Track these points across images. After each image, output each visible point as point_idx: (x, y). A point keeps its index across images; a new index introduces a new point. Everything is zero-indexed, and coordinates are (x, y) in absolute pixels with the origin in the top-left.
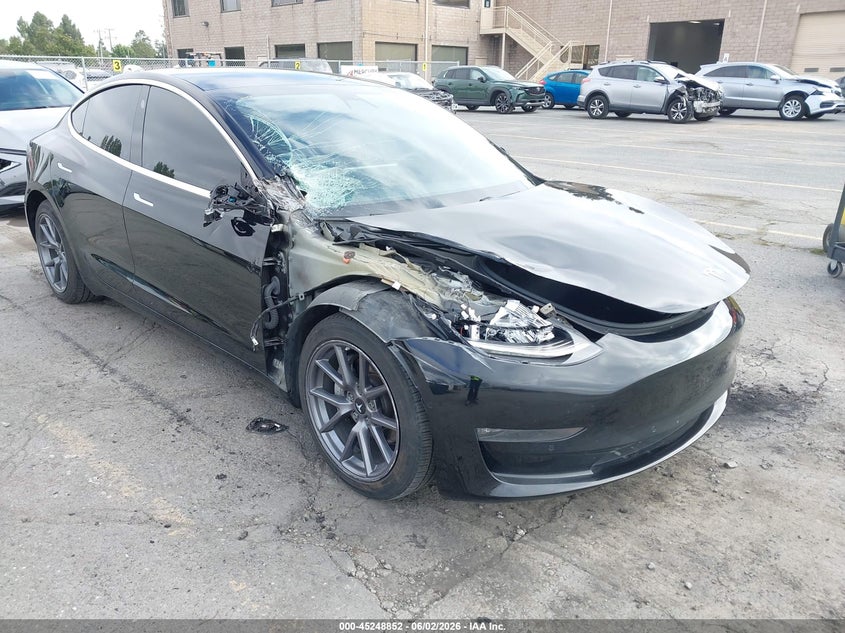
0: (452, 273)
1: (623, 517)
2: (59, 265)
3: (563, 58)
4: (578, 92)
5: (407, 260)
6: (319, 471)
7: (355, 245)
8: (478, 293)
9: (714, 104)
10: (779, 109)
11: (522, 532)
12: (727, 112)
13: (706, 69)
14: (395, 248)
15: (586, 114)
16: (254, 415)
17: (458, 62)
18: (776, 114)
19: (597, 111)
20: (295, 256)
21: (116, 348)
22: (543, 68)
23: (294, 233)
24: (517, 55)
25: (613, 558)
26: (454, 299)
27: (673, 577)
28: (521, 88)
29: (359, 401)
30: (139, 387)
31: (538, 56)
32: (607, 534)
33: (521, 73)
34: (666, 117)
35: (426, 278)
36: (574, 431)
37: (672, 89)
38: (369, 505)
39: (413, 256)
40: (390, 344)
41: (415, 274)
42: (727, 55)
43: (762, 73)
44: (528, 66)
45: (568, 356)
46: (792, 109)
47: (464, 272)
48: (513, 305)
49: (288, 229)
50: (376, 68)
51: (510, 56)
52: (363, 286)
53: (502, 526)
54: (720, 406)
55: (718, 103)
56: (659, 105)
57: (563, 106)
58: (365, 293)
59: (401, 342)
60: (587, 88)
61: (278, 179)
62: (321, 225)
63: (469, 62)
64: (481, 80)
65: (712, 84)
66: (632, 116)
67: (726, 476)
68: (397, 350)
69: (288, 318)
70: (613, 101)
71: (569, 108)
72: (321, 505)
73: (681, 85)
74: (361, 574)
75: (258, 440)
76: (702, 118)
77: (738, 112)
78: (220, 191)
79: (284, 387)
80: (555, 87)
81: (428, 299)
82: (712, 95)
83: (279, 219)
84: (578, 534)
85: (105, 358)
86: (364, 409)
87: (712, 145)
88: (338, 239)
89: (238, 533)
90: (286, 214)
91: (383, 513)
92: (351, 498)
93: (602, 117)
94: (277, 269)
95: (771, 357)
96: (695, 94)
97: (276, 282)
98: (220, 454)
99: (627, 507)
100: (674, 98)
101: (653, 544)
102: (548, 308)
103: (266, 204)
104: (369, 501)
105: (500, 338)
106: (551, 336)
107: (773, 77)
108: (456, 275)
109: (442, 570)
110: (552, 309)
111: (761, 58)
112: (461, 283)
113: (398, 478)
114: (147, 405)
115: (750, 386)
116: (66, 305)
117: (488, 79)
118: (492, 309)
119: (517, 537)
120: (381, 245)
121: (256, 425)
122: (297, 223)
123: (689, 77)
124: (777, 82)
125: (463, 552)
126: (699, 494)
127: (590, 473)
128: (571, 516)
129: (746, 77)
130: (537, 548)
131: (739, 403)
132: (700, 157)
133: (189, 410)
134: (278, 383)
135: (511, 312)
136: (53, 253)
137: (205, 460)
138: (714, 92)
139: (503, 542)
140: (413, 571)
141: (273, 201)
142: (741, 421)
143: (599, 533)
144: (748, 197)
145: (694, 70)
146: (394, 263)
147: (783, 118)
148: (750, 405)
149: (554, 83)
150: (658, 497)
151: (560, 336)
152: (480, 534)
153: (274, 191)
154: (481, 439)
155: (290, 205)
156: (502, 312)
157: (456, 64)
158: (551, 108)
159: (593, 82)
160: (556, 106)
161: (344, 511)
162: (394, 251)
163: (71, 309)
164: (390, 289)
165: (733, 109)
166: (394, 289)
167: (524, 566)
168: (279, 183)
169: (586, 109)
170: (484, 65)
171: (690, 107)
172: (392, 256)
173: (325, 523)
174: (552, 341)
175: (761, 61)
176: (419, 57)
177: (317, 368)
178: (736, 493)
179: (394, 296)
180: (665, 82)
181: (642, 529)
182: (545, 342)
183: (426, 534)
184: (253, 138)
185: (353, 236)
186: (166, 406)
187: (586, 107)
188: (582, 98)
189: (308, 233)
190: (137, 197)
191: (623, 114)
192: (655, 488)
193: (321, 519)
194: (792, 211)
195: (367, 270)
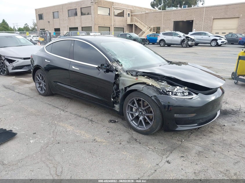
0: (162, 81)
1: (205, 136)
2: (42, 86)
3: (150, 31)
4: (157, 40)
5: (150, 79)
6: (130, 130)
7: (137, 76)
8: (169, 85)
9: (193, 42)
10: (210, 43)
11: (184, 140)
12: (196, 44)
13: (190, 33)
14: (147, 76)
15: (159, 45)
16: (109, 119)
17: (122, 32)
18: (210, 45)
19: (162, 45)
20: (121, 79)
21: (64, 106)
22: (145, 33)
23: (121, 74)
24: (138, 30)
25: (206, 144)
26: (164, 87)
27: (220, 147)
28: (141, 39)
29: (140, 112)
30: (76, 115)
31: (143, 30)
32: (203, 140)
33: (139, 34)
34: (181, 46)
35: (156, 82)
36: (194, 115)
37: (182, 39)
38: (146, 137)
39: (152, 78)
40: (152, 97)
41: (153, 82)
42: (194, 30)
43: (205, 34)
44: (141, 33)
45: (192, 98)
46: (214, 44)
47: (165, 81)
48: (178, 87)
49: (119, 73)
50: (100, 34)
51: (135, 30)
52: (142, 85)
53: (179, 139)
54: (219, 113)
55: (194, 42)
56: (179, 43)
57: (152, 44)
58: (143, 86)
59: (155, 96)
60: (159, 39)
61: (115, 62)
62: (127, 72)
63: (124, 32)
64: (130, 37)
65: (192, 37)
66: (172, 46)
67: (225, 128)
68: (154, 98)
69: (118, 94)
70: (167, 42)
71: (153, 44)
72: (135, 137)
73: (184, 38)
74: (151, 150)
75: (112, 125)
76: (191, 46)
77: (199, 45)
78: (102, 65)
79: (118, 110)
80: (149, 38)
81: (158, 87)
82: (193, 40)
83: (117, 71)
84: (196, 140)
85: (63, 108)
86: (142, 113)
87: (195, 53)
88: (132, 75)
89: (119, 143)
90: (119, 70)
91: (150, 138)
92: (141, 136)
93: (164, 46)
94: (116, 83)
95: (226, 103)
96: (188, 40)
97: (115, 86)
98: (105, 127)
99: (205, 134)
100: (183, 41)
101: (213, 141)
102: (186, 88)
103: (113, 68)
104: (146, 136)
105: (175, 95)
106: (188, 94)
107: (208, 35)
108: (163, 82)
109: (169, 148)
110: (187, 88)
111: (204, 30)
112: (164, 83)
113: (154, 127)
114: (80, 118)
115: (224, 109)
116: (44, 97)
117: (131, 36)
118: (173, 89)
119: (183, 141)
120: (144, 76)
121: (111, 121)
122: (122, 72)
123: (186, 35)
124: (209, 36)
125: (172, 145)
126: (220, 131)
127: (197, 124)
128: (193, 137)
129: (201, 35)
130: (188, 143)
131: (222, 113)
132: (194, 56)
133: (92, 119)
134: (116, 110)
135: (178, 89)
136: (40, 83)
137: (102, 129)
138: (193, 39)
139: (180, 142)
140: (162, 149)
141: (115, 67)
142: (224, 116)
143: (201, 140)
144: (209, 66)
145: (187, 34)
146: (148, 80)
147: (211, 46)
148: (225, 113)
149: (149, 37)
150: (211, 132)
151: (190, 94)
152: (174, 141)
153: (115, 65)
154: (175, 117)
155: (119, 68)
156: (176, 89)
157: (122, 33)
158: (149, 44)
159: (161, 37)
160: (150, 44)
161: (141, 138)
162: (147, 77)
163: (46, 98)
164: (149, 85)
165: (198, 44)
166: (150, 85)
167: (187, 147)
168: (116, 63)
169: (159, 44)
170: (129, 32)
171: (187, 43)
172: (147, 78)
173: (137, 141)
174: (188, 95)
175: (204, 31)
176: (110, 31)
177: (129, 105)
178: (228, 131)
179: (150, 87)
180: (180, 37)
181: (210, 138)
182: (186, 95)
183: (162, 142)
184: (107, 52)
185: (136, 74)
186: (86, 118)
187: (159, 43)
188: (158, 41)
189: (125, 74)
190: (73, 67)
191: (169, 45)
192: (210, 131)
193: (136, 140)
194: (221, 69)
195: (143, 81)
